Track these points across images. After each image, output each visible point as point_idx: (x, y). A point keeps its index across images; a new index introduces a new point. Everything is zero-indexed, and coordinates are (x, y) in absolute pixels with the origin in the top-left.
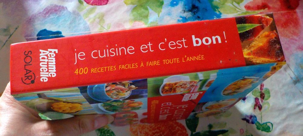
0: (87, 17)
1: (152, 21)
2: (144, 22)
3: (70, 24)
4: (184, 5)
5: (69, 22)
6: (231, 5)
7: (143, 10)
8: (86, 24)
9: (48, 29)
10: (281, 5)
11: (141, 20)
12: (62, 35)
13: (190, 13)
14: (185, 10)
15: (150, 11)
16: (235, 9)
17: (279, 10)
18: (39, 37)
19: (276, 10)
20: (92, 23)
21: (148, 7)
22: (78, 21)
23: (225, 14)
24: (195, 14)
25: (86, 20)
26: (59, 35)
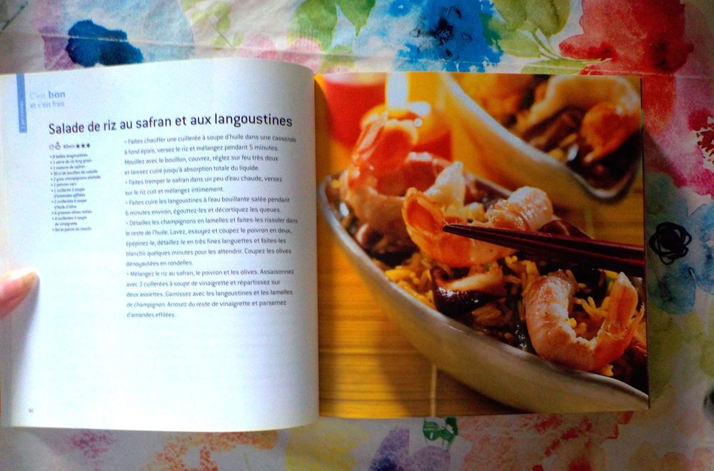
0: (189, 8)
1: (340, 43)
2: (321, 43)
3: (150, 16)
4: (421, 17)
5: (148, 12)
6: (530, 36)
7: (324, 12)
8: (186, 23)
9: (96, 21)
10: (644, 56)
11: (316, 37)
12: (126, 41)
13: (432, 38)
14: (422, 31)
15: (341, 17)
16: (538, 48)
17: (636, 68)
18: (73, 37)
19: (629, 66)
20: (201, 24)
21: (338, 7)
22: (167, 13)
23: (511, 56)
24: (442, 44)
25: (187, 13)
26: (121, 41)
